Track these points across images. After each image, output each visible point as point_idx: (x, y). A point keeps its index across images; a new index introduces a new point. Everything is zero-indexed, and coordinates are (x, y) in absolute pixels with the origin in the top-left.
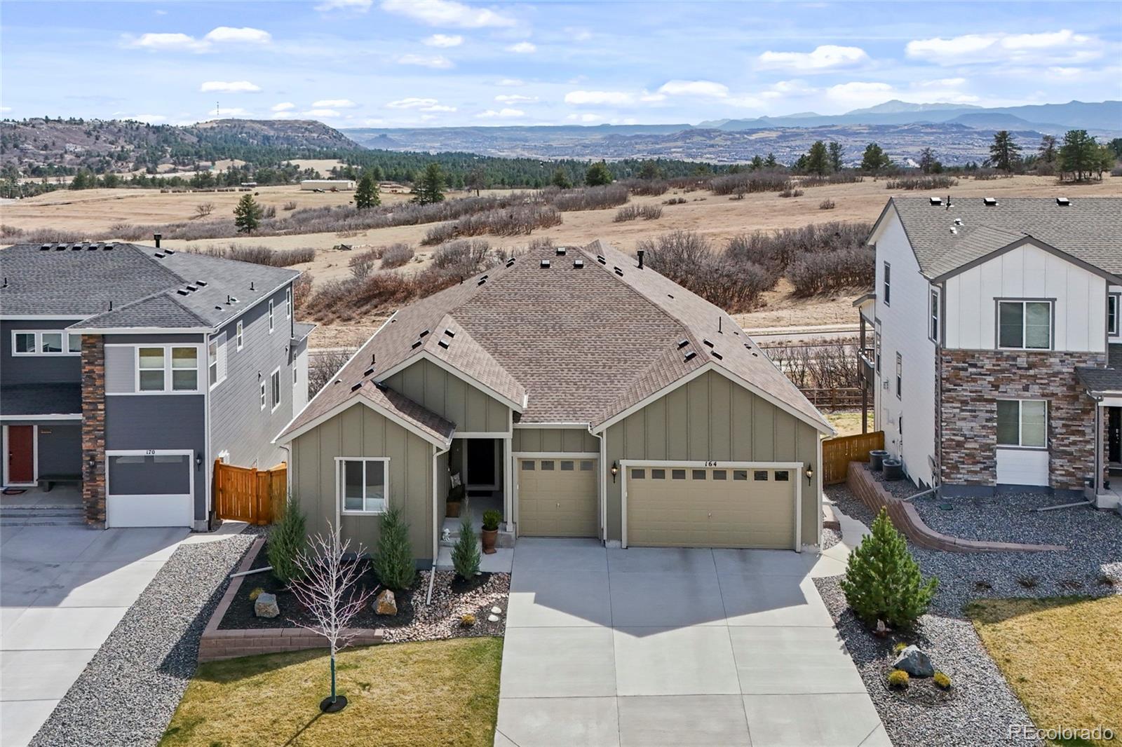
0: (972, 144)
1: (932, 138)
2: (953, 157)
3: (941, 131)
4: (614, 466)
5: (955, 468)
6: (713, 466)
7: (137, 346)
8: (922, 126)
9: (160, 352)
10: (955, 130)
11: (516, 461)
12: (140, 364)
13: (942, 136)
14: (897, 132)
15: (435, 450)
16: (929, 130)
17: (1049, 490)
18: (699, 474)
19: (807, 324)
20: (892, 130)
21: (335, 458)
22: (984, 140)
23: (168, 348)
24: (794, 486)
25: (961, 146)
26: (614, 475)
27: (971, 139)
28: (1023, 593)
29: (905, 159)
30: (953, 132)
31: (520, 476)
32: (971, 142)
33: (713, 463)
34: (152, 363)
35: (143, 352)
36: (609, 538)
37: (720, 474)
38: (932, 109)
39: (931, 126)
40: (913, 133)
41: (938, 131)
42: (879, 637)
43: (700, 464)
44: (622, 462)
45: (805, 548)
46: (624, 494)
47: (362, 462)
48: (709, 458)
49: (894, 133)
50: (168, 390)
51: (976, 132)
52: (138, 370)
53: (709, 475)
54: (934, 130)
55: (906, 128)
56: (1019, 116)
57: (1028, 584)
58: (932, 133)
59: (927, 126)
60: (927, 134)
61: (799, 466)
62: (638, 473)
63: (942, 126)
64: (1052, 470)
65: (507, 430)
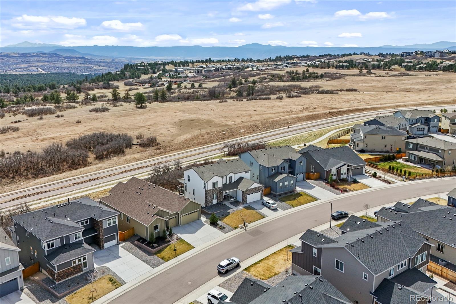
0: (62, 62)
1: (46, 59)
2: (56, 67)
3: (49, 56)
5: (209, 204)
7: (107, 220)
8: (41, 54)
9: (110, 219)
10: (54, 56)
12: (108, 222)
13: (50, 58)
14: (31, 56)
16: (44, 56)
17: (217, 204)
19: (110, 168)
20: (28, 55)
21: (154, 226)
22: (66, 60)
23: (112, 219)
25: (58, 63)
26: (180, 217)
27: (62, 60)
28: (223, 216)
29: (37, 68)
30: (54, 57)
32: (62, 61)
33: (190, 212)
34: (109, 222)
35: (108, 220)
36: (180, 225)
38: (43, 46)
39: (45, 54)
40: (38, 56)
41: (48, 56)
42: (215, 225)
45: (200, 219)
46: (182, 219)
49: (29, 56)
50: (112, 225)
51: (63, 57)
52: (107, 223)
54: (46, 56)
55: (34, 54)
56: (78, 51)
57: (223, 215)
58: (46, 57)
59: (43, 54)
60: (43, 57)
61: (199, 210)
62: (183, 216)
63: (49, 54)
64: (217, 201)
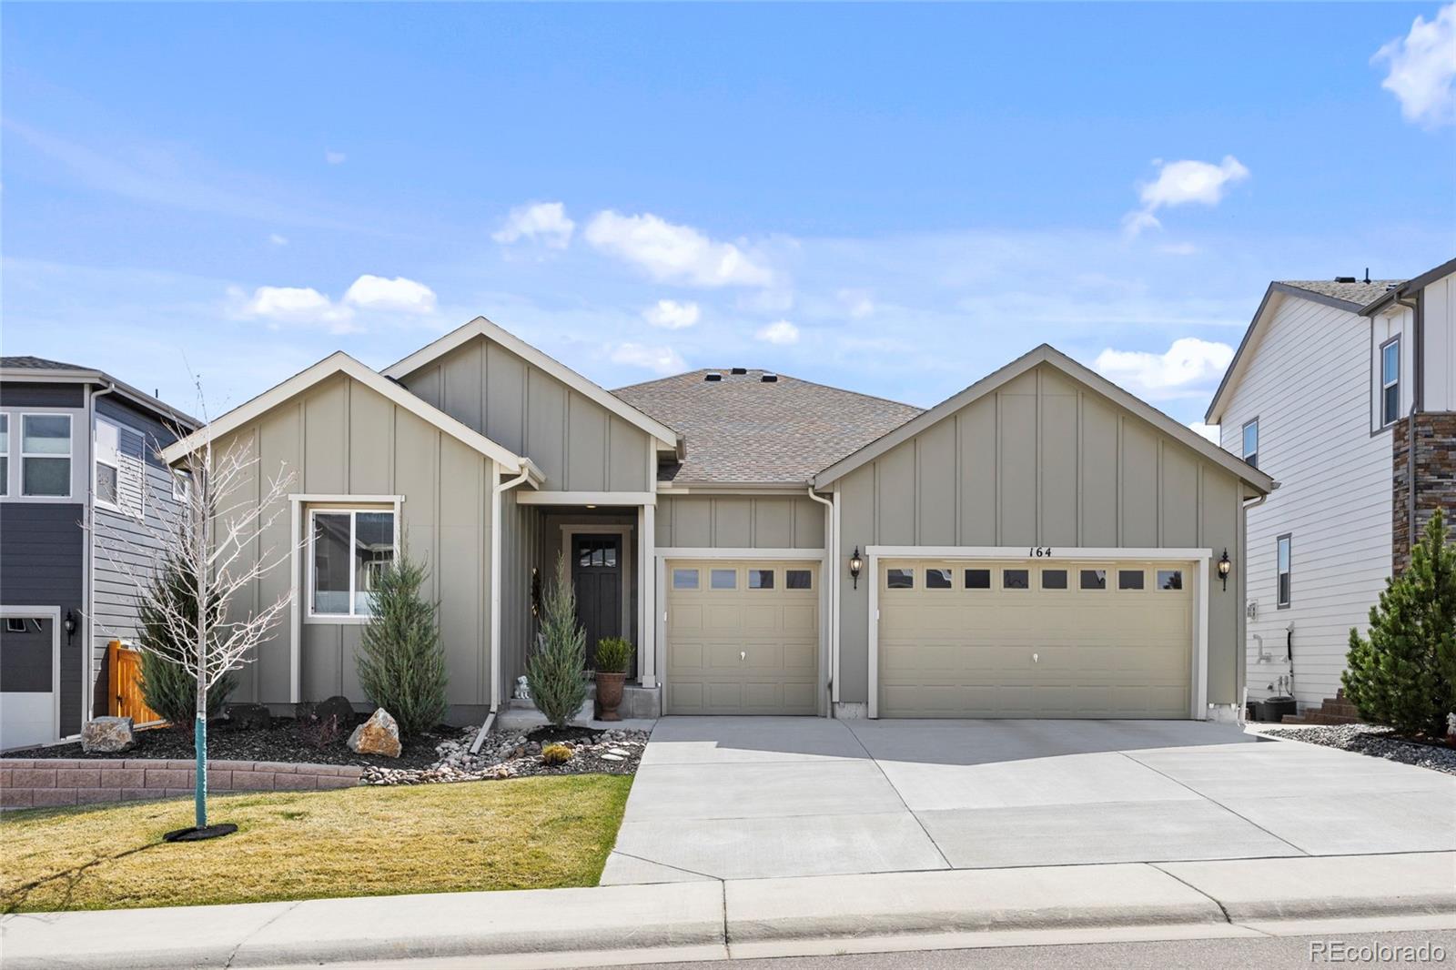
4: (856, 556)
6: (1045, 556)
11: (661, 563)
15: (496, 479)
18: (1016, 579)
21: (291, 497)
24: (1191, 601)
26: (855, 573)
31: (669, 598)
33: (1044, 550)
36: (845, 700)
37: (1055, 580)
43: (1017, 555)
44: (870, 550)
45: (1214, 715)
46: (874, 615)
47: (348, 517)
48: (1038, 541)
53: (1035, 579)
61: (1204, 555)
62: (899, 580)
65: (646, 489)
